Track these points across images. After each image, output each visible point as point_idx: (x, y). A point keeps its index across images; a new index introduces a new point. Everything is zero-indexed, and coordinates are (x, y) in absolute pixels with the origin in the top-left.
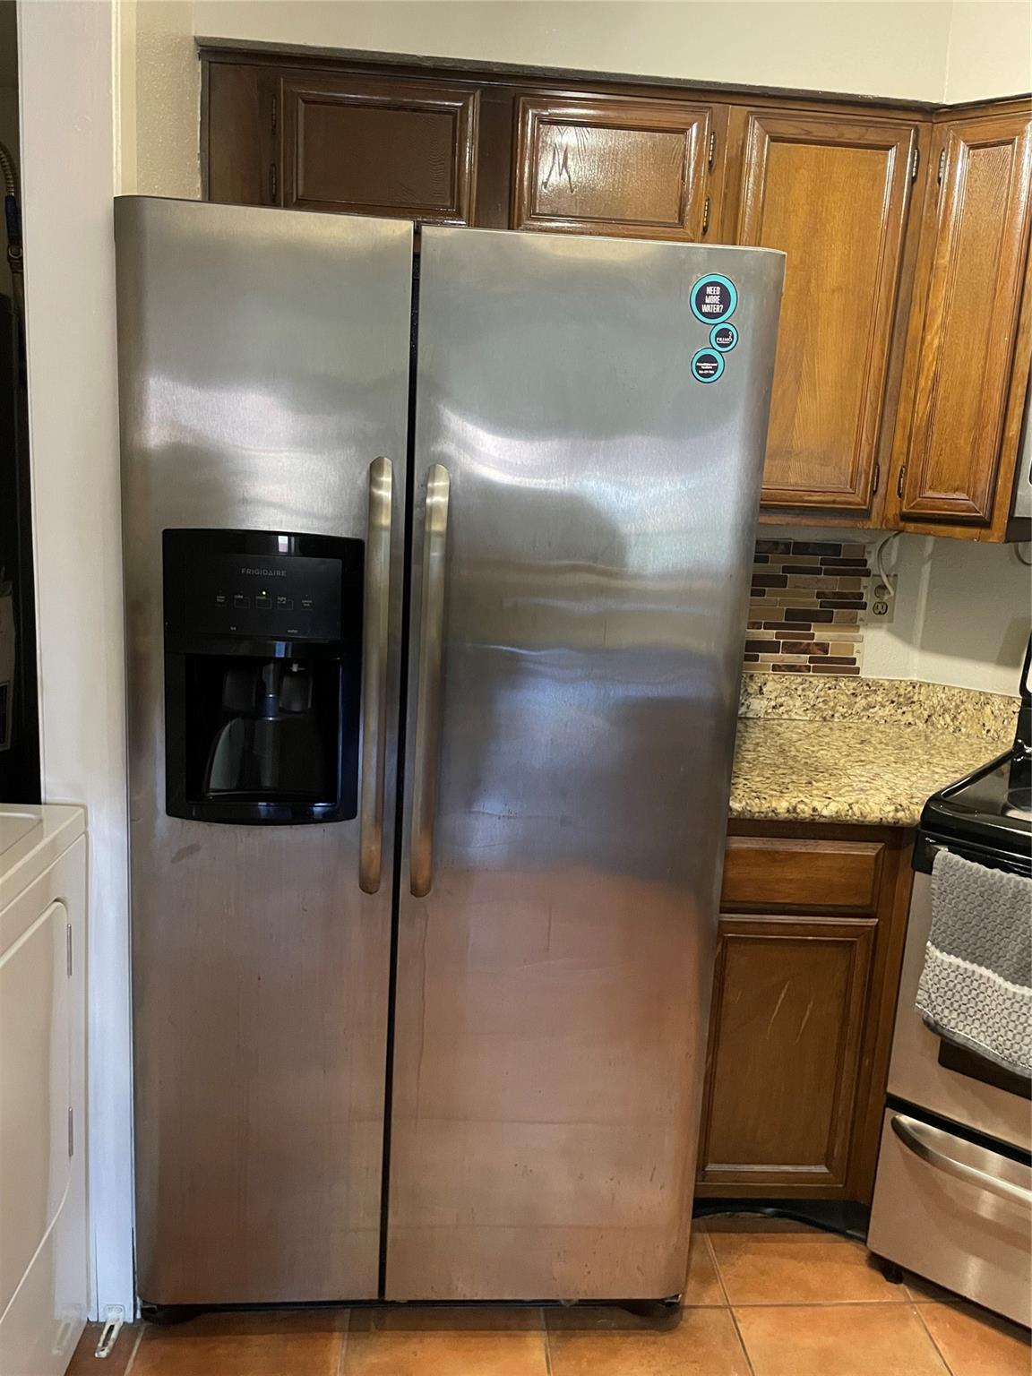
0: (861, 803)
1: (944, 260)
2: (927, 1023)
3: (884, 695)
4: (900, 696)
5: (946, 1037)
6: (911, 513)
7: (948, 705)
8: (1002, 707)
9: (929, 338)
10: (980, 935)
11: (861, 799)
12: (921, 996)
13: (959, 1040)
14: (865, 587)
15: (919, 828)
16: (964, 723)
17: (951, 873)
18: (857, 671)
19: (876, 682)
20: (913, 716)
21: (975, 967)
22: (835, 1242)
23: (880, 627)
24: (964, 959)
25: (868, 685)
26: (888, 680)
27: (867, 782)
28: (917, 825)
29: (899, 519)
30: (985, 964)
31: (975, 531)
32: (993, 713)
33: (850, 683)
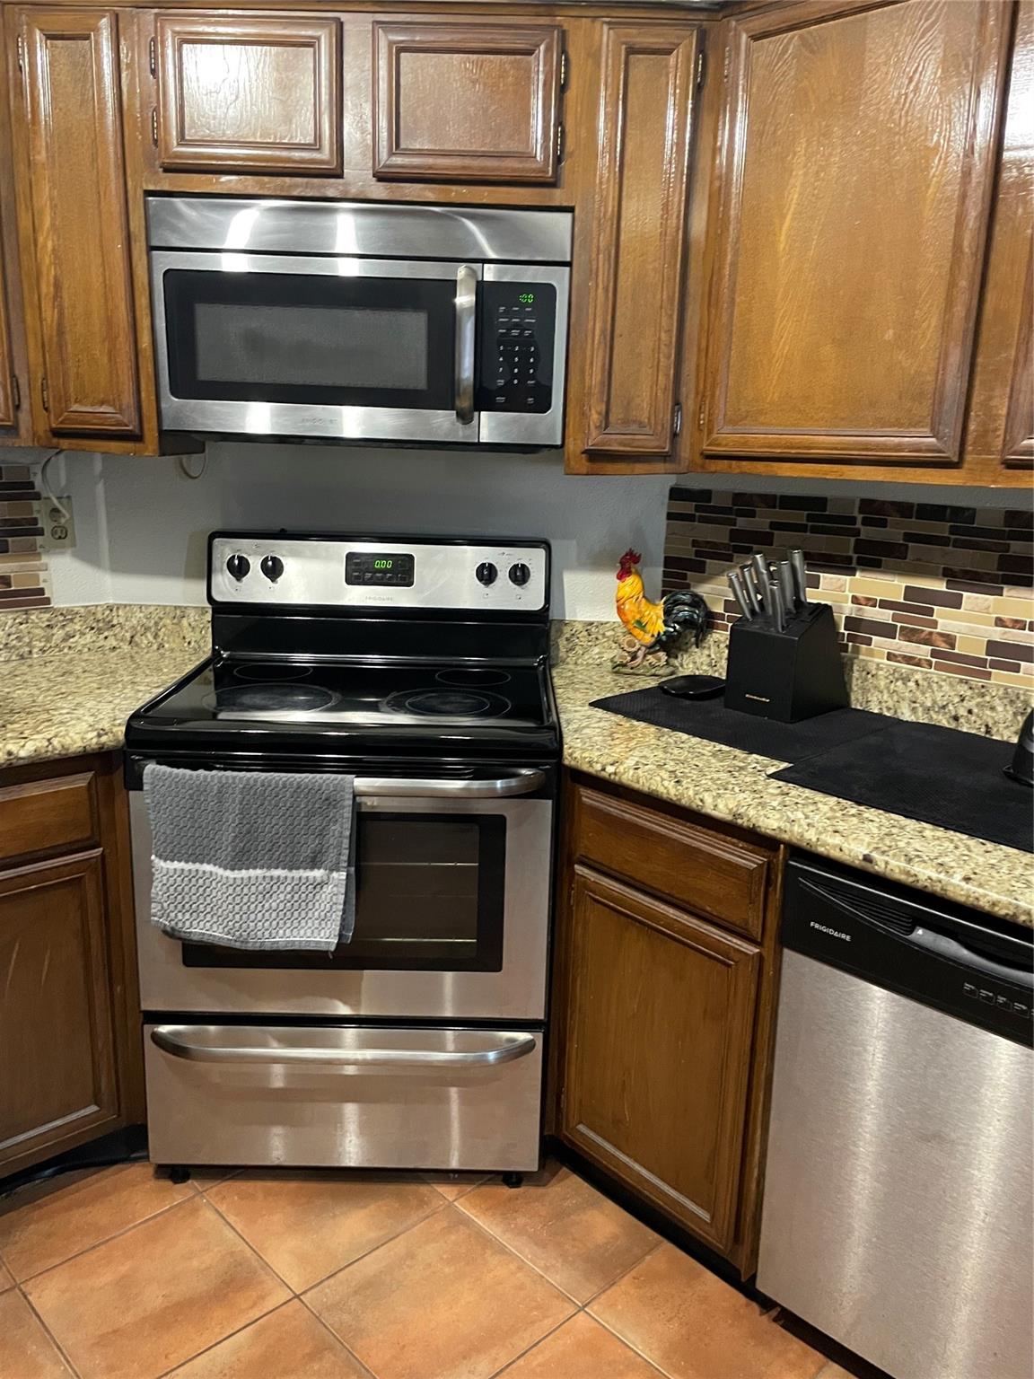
0: (61, 736)
1: (42, 157)
2: (165, 932)
3: (81, 623)
4: (98, 621)
5: (185, 939)
6: (61, 428)
7: (148, 624)
8: (197, 618)
9: (41, 240)
10: (197, 835)
11: (61, 731)
12: (155, 908)
13: (195, 938)
14: (39, 512)
15: (125, 749)
16: (166, 638)
17: (161, 784)
18: (48, 601)
19: (70, 611)
20: (117, 640)
21: (197, 866)
22: (122, 1170)
23: (63, 553)
24: (187, 862)
25: (62, 614)
26: (83, 607)
27: (68, 713)
28: (123, 747)
29: (50, 434)
30: (206, 860)
31: (130, 445)
32: (190, 625)
33: (42, 615)
